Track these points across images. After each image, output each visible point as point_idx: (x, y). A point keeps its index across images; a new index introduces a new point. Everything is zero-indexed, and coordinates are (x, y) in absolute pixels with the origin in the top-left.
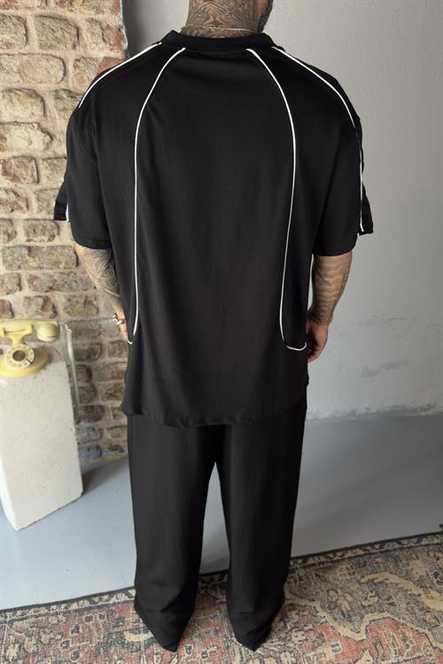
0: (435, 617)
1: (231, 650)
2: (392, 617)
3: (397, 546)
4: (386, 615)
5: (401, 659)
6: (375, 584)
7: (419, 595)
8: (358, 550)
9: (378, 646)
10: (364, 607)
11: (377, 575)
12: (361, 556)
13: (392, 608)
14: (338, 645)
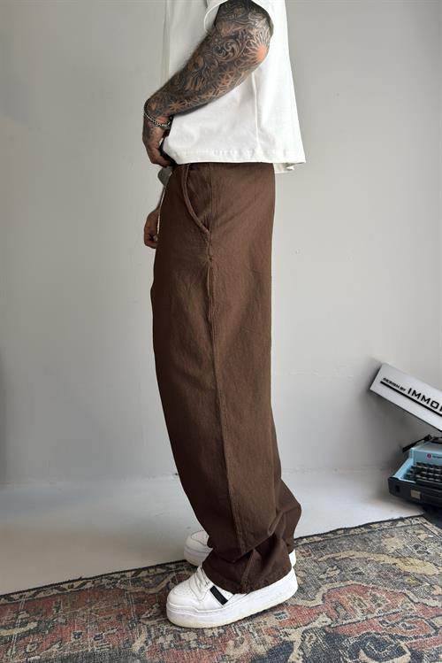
0: (416, 579)
1: (135, 630)
2: (360, 583)
3: (367, 530)
4: (349, 583)
5: (369, 616)
6: (337, 561)
7: (395, 564)
8: (315, 538)
9: (338, 609)
10: (322, 579)
11: (339, 554)
12: (320, 541)
13: (358, 577)
14: (283, 613)
